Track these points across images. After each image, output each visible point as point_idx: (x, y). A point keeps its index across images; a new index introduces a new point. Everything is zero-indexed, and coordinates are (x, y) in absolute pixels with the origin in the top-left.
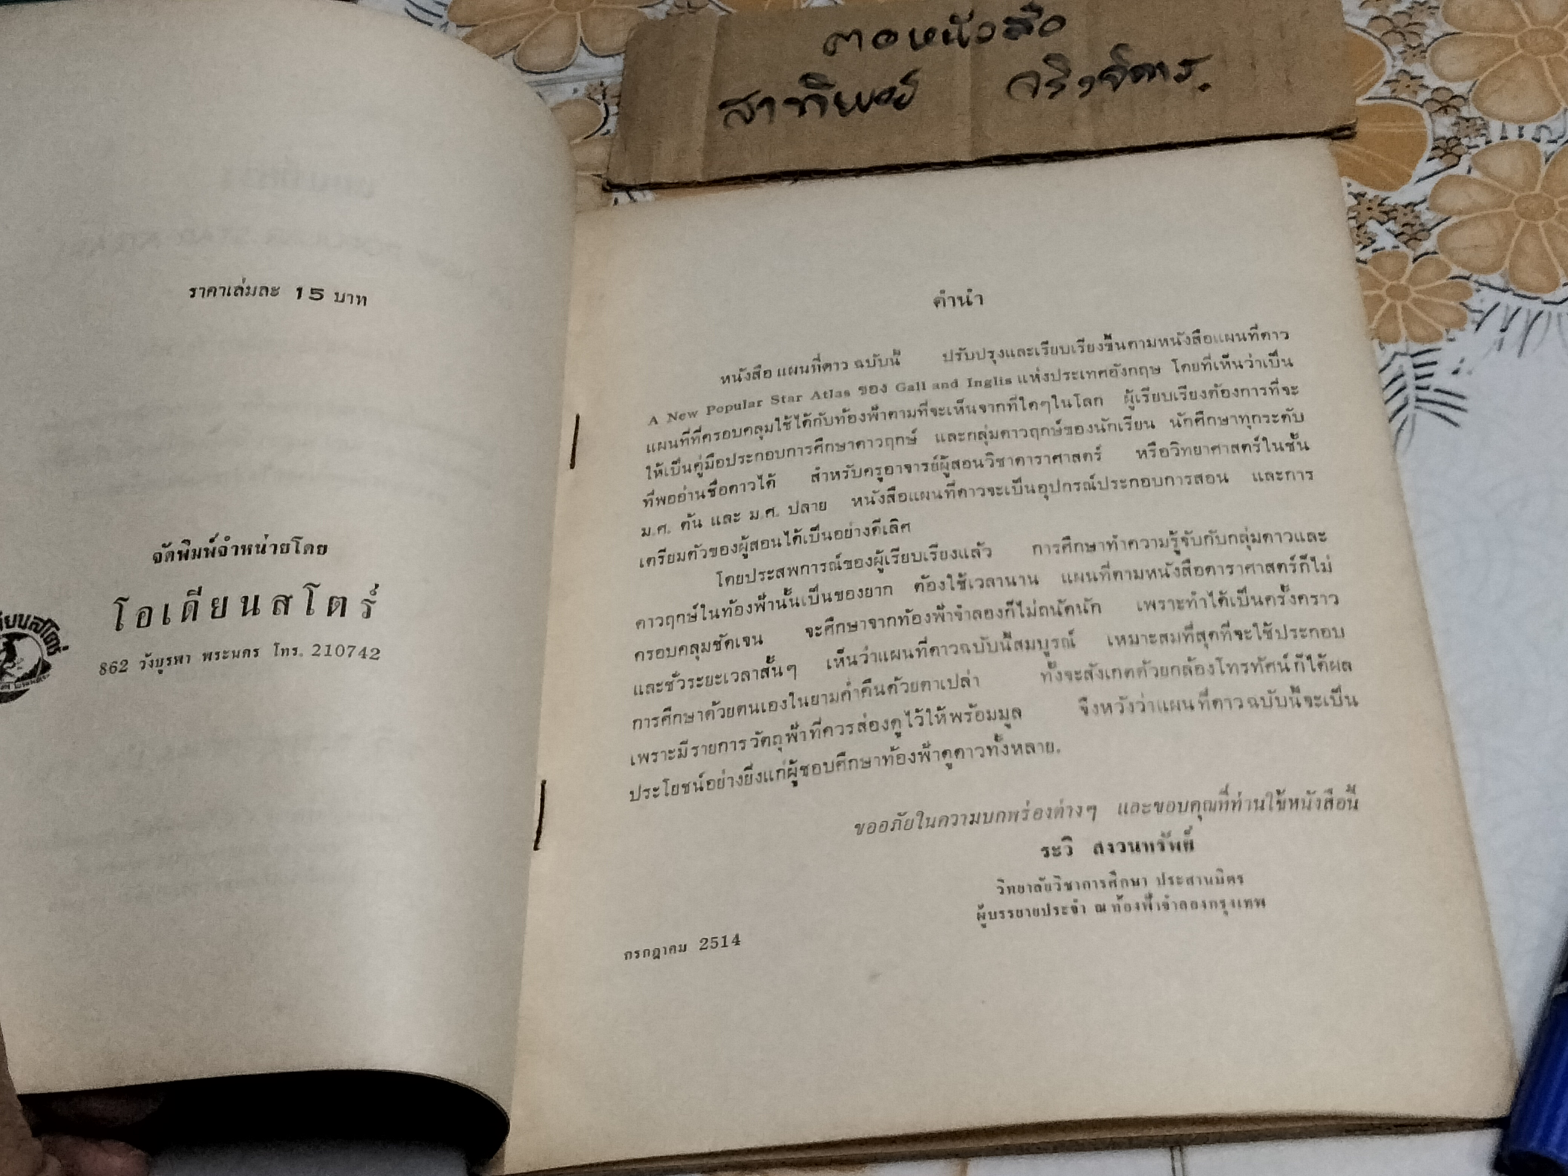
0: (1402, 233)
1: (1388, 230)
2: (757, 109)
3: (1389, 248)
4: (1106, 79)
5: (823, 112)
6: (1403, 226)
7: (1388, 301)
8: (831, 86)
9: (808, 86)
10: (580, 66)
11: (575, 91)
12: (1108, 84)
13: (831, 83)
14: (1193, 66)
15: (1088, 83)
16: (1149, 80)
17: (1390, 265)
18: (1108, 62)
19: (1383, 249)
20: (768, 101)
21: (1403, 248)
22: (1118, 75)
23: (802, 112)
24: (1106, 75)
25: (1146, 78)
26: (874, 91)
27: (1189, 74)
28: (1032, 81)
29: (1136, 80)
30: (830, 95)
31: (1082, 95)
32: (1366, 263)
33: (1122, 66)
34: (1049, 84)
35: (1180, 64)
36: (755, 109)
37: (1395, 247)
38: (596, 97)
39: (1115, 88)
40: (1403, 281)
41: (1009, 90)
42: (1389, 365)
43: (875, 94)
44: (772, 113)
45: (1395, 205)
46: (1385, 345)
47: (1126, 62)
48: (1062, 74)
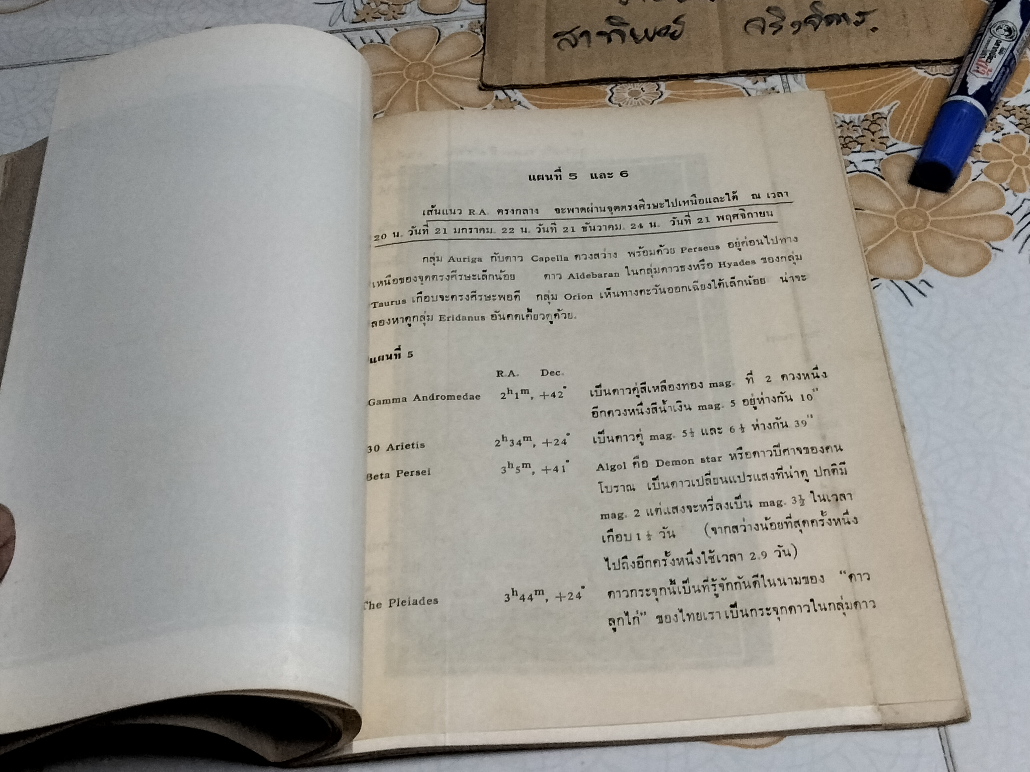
0: (1020, 124)
1: (1011, 122)
2: (579, 38)
3: (1013, 133)
4: (809, 23)
5: (623, 41)
6: (1021, 119)
7: (1016, 166)
8: (627, 24)
9: (612, 24)
10: (463, 10)
11: (462, 26)
12: (810, 27)
13: (627, 22)
14: (865, 16)
15: (798, 26)
16: (837, 24)
17: (1015, 143)
18: (810, 13)
19: (1009, 133)
20: (586, 33)
21: (1021, 133)
22: (817, 21)
23: (610, 40)
24: (808, 21)
25: (835, 23)
26: (656, 28)
27: (863, 21)
28: (760, 23)
29: (829, 24)
30: (627, 30)
31: (795, 33)
32: (998, 142)
33: (818, 15)
34: (771, 25)
35: (856, 14)
36: (578, 38)
37: (1016, 132)
38: (476, 31)
39: (815, 30)
40: (1024, 154)
41: (745, 28)
42: (1021, 206)
43: (657, 30)
44: (589, 41)
45: (1014, 106)
46: (1017, 194)
47: (821, 13)
48: (779, 19)
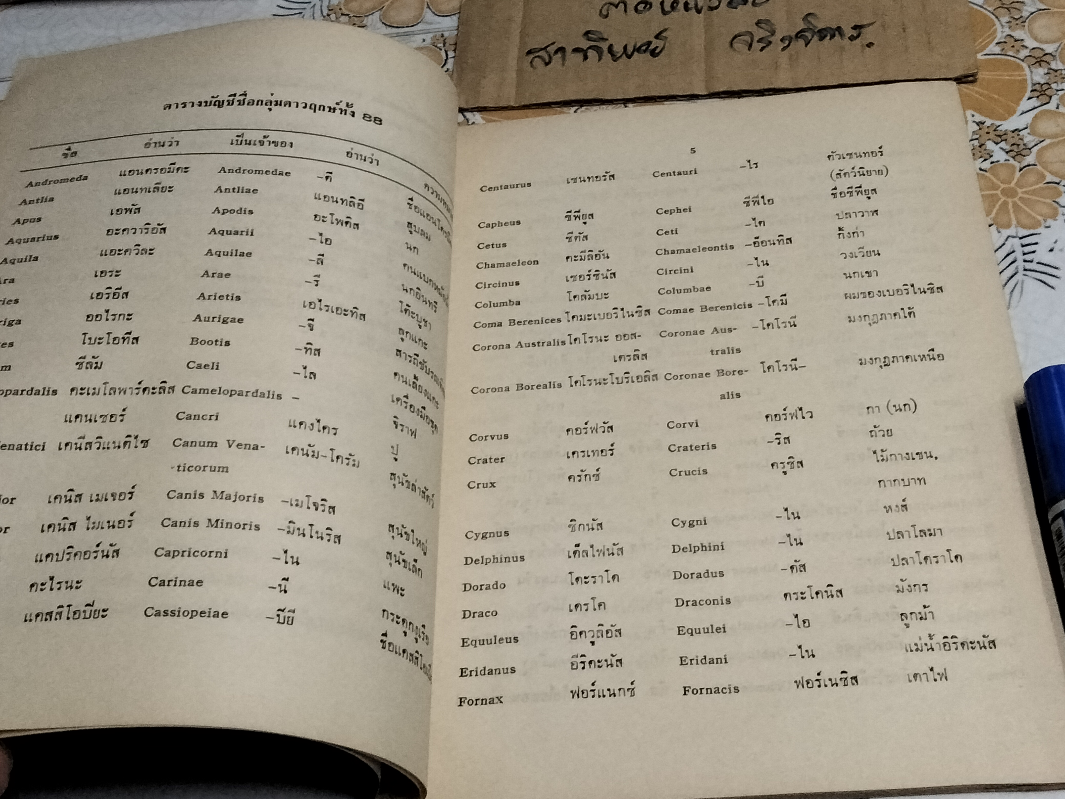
0: (1011, 151)
1: (1001, 148)
2: (554, 55)
3: (1002, 161)
4: (799, 38)
5: (600, 59)
6: (1012, 145)
7: (1003, 199)
8: (606, 39)
9: (589, 39)
10: (427, 23)
11: (424, 40)
12: (801, 42)
13: (606, 37)
14: (862, 30)
15: (788, 41)
16: (830, 39)
17: (1003, 173)
18: (802, 26)
19: (998, 161)
20: (561, 50)
21: (1012, 161)
22: (809, 35)
23: (586, 58)
24: (799, 35)
25: (828, 37)
26: (636, 44)
27: (858, 36)
28: (747, 38)
29: (822, 39)
30: (604, 46)
31: (784, 48)
32: (986, 171)
33: (811, 29)
34: (760, 41)
35: (852, 28)
36: (552, 55)
37: (1006, 160)
38: (439, 45)
39: (806, 45)
40: (1013, 185)
41: (731, 44)
42: (1004, 244)
43: (637, 46)
44: (564, 58)
45: (1006, 130)
46: (1001, 230)
47: (814, 26)
48: (769, 34)
